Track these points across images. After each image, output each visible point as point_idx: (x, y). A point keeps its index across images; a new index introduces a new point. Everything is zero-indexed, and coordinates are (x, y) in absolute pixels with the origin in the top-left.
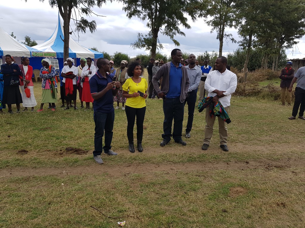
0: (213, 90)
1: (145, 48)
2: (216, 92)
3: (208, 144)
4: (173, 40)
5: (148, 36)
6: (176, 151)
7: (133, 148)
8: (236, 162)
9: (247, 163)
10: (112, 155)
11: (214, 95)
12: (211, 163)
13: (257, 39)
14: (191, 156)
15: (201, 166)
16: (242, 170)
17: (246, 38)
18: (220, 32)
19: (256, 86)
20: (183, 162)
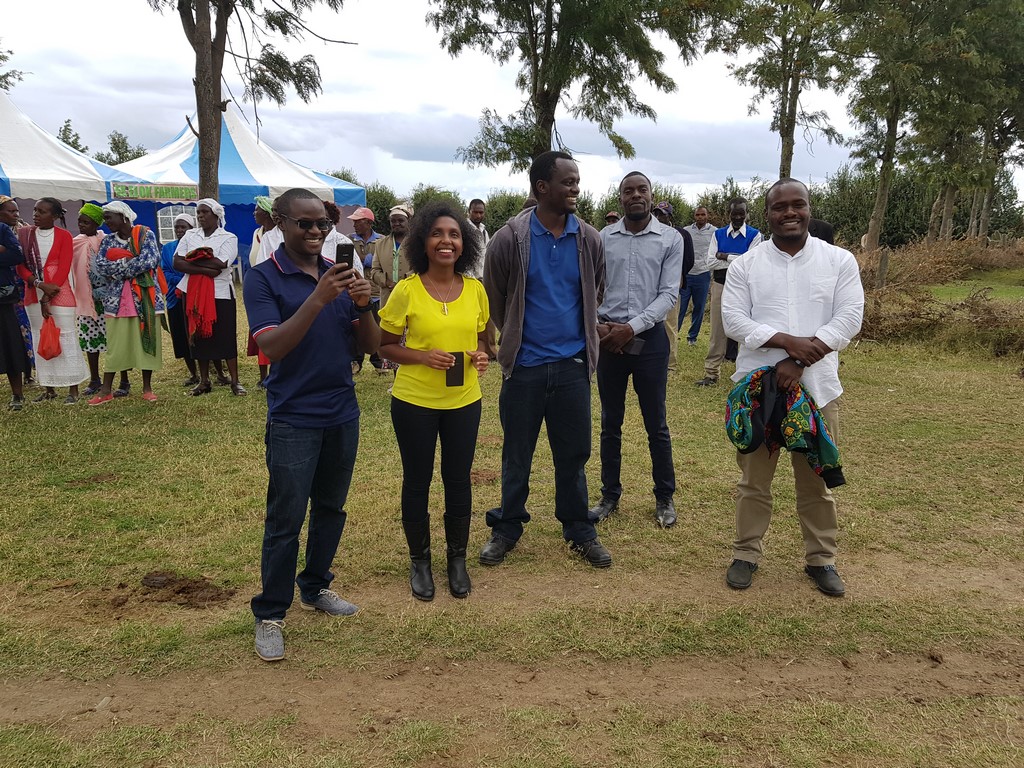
0: (766, 339)
1: (509, 165)
2: (782, 341)
3: (753, 562)
4: (611, 137)
5: (520, 121)
6: (615, 592)
7: (427, 578)
8: (883, 657)
9: (935, 659)
10: (334, 612)
11: (776, 357)
12: (770, 662)
13: (916, 133)
14: (680, 622)
15: (727, 679)
16: (918, 701)
17: (875, 127)
18: (783, 105)
19: (923, 301)
20: (643, 657)
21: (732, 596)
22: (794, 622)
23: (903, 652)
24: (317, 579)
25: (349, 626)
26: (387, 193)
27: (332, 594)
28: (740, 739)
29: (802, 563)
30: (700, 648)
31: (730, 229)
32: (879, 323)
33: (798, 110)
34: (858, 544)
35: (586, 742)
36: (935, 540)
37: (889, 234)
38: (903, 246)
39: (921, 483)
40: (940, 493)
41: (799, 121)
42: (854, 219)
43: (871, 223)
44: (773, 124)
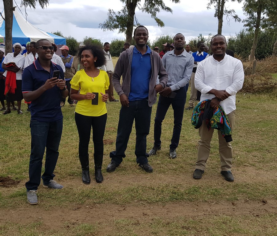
0: (209, 91)
3: (202, 170)
4: (156, 19)
7: (88, 176)
9: (264, 202)
10: (55, 188)
12: (207, 204)
13: (268, 17)
14: (176, 190)
15: (192, 209)
16: (257, 216)
17: (253, 15)
18: (219, 7)
19: (269, 79)
20: (163, 202)
21: (194, 182)
22: (216, 190)
23: (254, 200)
24: (49, 176)
25: (60, 193)
26: (74, 40)
27: (54, 181)
28: (195, 228)
29: (220, 170)
30: (182, 199)
31: (198, 53)
32: (253, 87)
33: (224, 9)
34: (240, 164)
35: (142, 230)
36: (267, 162)
37: (259, 55)
38: (263, 59)
39: (264, 143)
40: (270, 146)
41: (225, 13)
42: (246, 49)
43: (252, 50)
44: (215, 14)
